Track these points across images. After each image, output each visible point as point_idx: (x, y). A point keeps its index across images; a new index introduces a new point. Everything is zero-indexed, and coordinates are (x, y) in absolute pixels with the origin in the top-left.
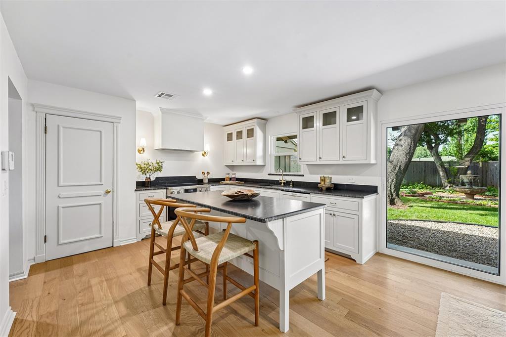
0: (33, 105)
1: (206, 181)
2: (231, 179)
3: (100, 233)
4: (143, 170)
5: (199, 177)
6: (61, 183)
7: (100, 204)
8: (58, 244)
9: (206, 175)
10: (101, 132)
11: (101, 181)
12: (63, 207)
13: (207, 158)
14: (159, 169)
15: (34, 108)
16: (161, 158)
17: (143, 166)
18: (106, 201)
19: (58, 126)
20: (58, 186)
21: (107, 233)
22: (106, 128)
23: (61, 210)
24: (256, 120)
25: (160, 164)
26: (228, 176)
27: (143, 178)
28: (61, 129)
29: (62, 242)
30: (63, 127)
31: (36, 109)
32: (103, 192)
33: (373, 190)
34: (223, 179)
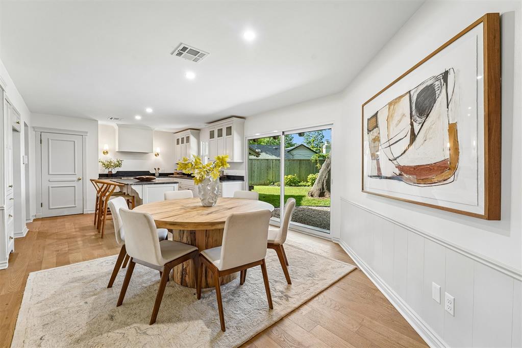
0: (33, 127)
1: (157, 175)
2: (178, 174)
3: (75, 204)
4: (107, 166)
5: (152, 172)
6: (51, 173)
7: (74, 186)
8: (49, 209)
9: (157, 170)
10: (74, 142)
11: (75, 172)
12: (52, 187)
13: (159, 158)
14: (119, 165)
15: (34, 129)
16: (120, 158)
17: (106, 163)
18: (78, 185)
19: (48, 139)
20: (49, 174)
21: (79, 204)
22: (78, 140)
23: (51, 189)
24: (189, 131)
25: (120, 162)
26: (176, 171)
27: (106, 172)
28: (50, 141)
29: (51, 207)
30: (52, 140)
31: (36, 130)
32: (76, 179)
33: (241, 178)
34: (172, 174)
